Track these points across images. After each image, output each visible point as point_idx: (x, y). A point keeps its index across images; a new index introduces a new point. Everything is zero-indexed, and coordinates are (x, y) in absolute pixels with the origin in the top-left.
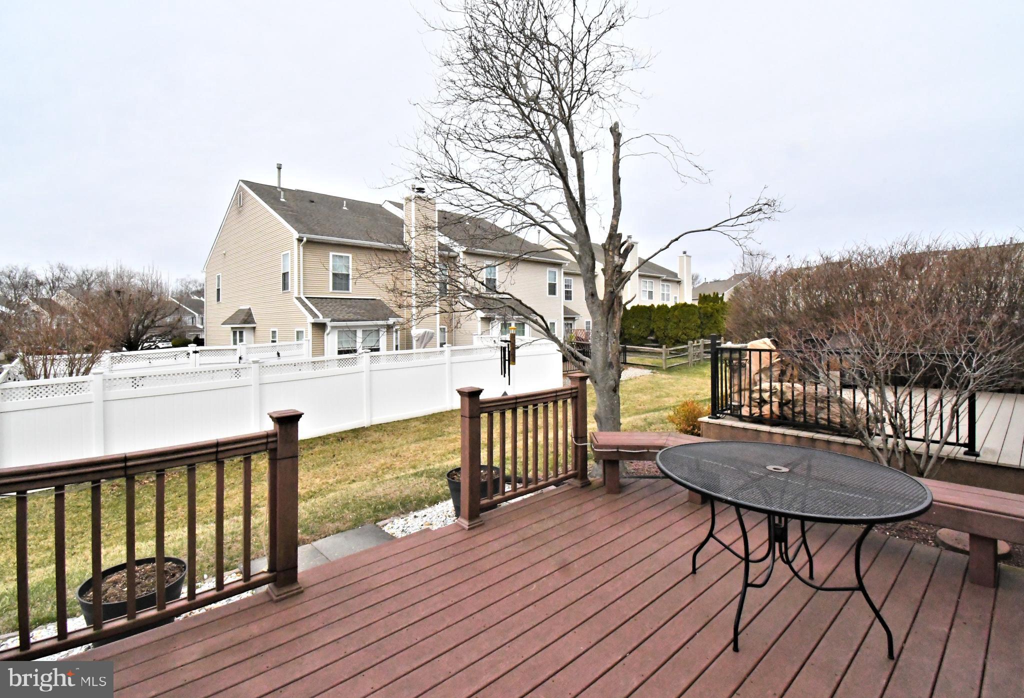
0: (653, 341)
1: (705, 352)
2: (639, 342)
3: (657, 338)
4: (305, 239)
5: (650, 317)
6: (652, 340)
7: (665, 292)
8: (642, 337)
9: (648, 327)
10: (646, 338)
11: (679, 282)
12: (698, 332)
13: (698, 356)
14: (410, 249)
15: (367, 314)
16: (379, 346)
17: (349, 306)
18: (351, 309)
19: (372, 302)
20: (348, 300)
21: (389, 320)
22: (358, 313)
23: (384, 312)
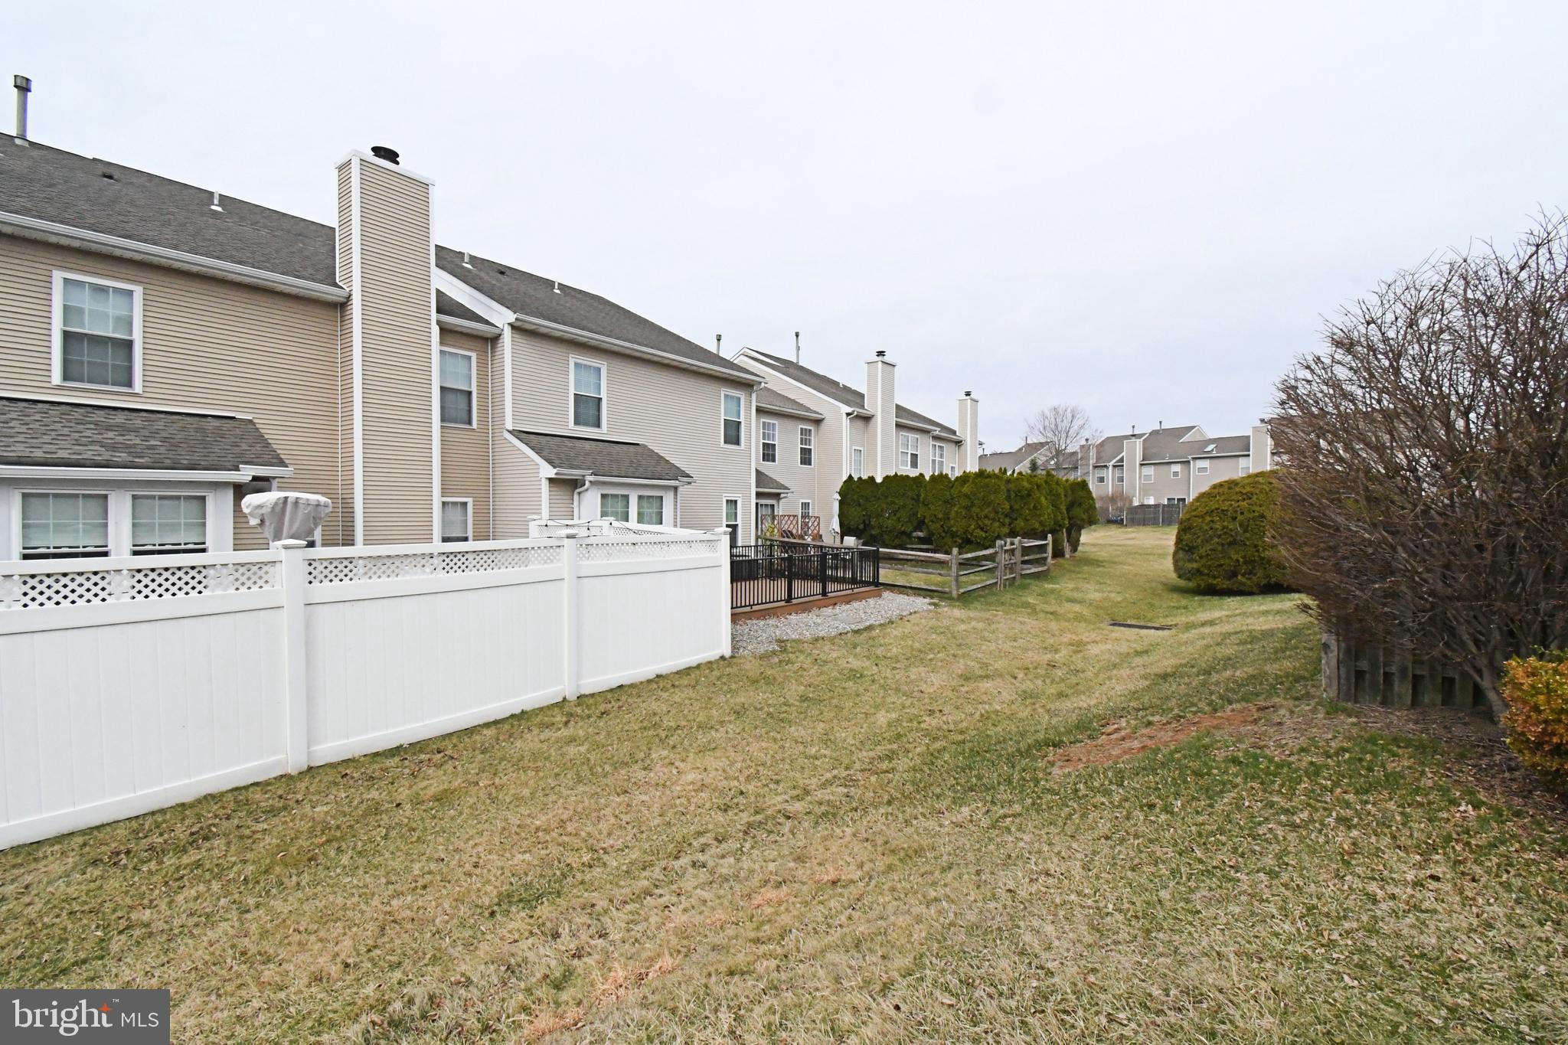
0: (921, 540)
1: (1024, 562)
2: (897, 542)
3: (931, 534)
5: (918, 495)
6: (919, 538)
7: (937, 459)
8: (903, 533)
9: (915, 514)
10: (909, 535)
11: (958, 443)
12: (1004, 525)
13: (1012, 570)
14: (349, 298)
15: (162, 450)
16: (204, 543)
17: (109, 428)
18: (111, 434)
19: (217, 423)
20: (126, 413)
21: (237, 469)
22: (129, 447)
23: (236, 450)
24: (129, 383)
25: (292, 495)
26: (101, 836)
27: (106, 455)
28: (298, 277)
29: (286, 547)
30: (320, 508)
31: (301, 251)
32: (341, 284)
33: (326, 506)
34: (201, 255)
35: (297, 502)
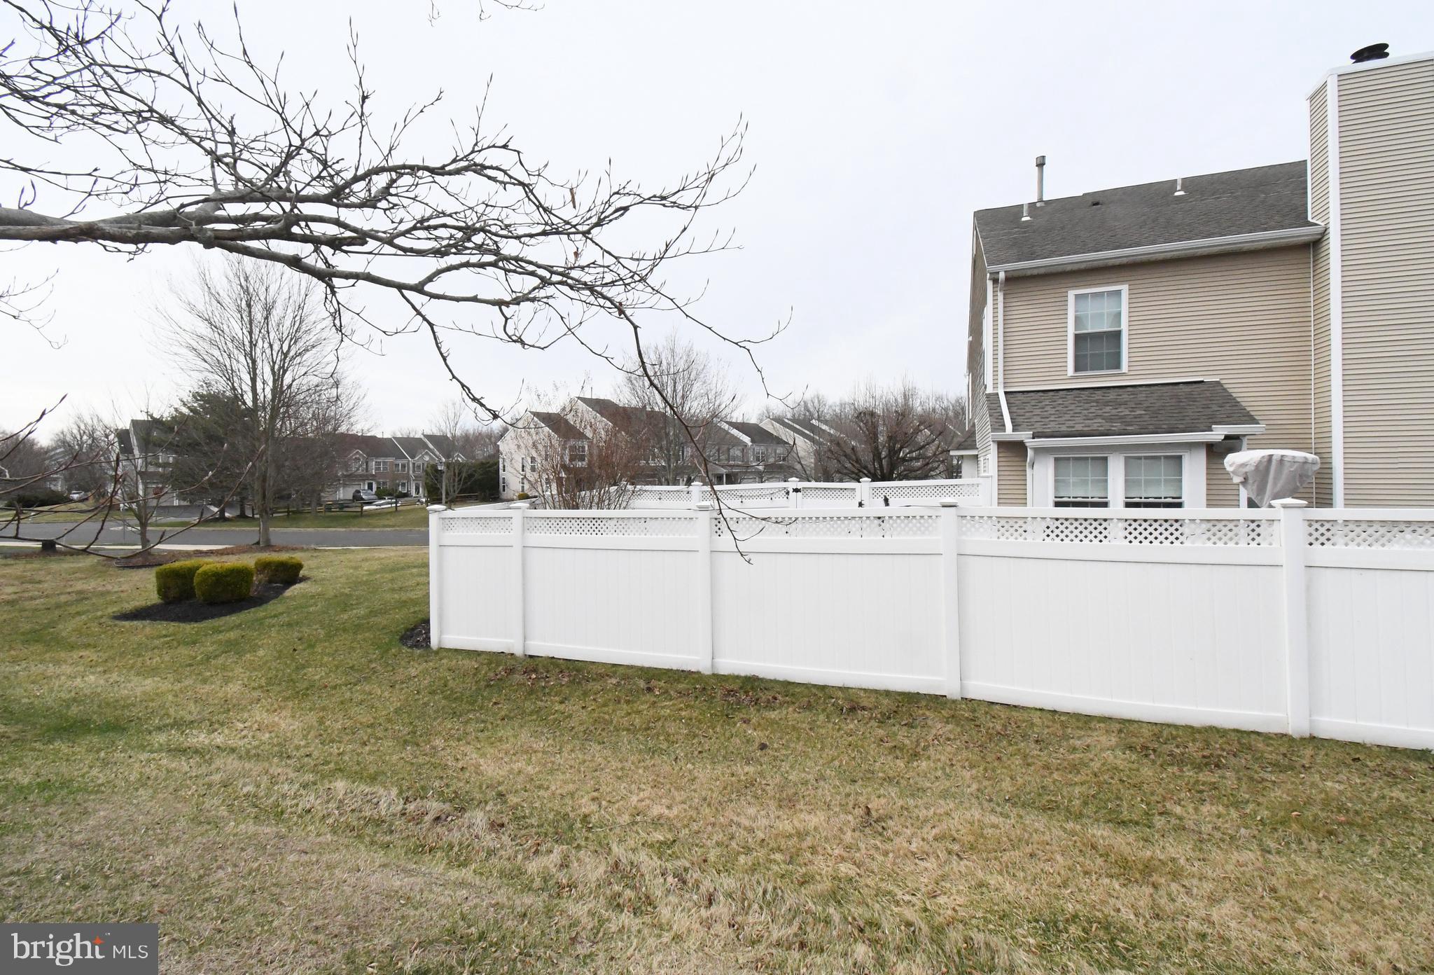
4: (1002, 276)
14: (1325, 232)
15: (1146, 418)
16: (1180, 498)
17: (1106, 404)
18: (1108, 409)
19: (1187, 389)
20: (1117, 390)
21: (1210, 430)
22: (1121, 418)
23: (1208, 412)
24: (1118, 366)
25: (1277, 453)
26: (1131, 728)
27: (1106, 426)
28: (1266, 230)
29: (1285, 507)
30: (1307, 466)
31: (1263, 202)
32: (1314, 221)
33: (1314, 463)
34: (1175, 241)
35: (1282, 460)
